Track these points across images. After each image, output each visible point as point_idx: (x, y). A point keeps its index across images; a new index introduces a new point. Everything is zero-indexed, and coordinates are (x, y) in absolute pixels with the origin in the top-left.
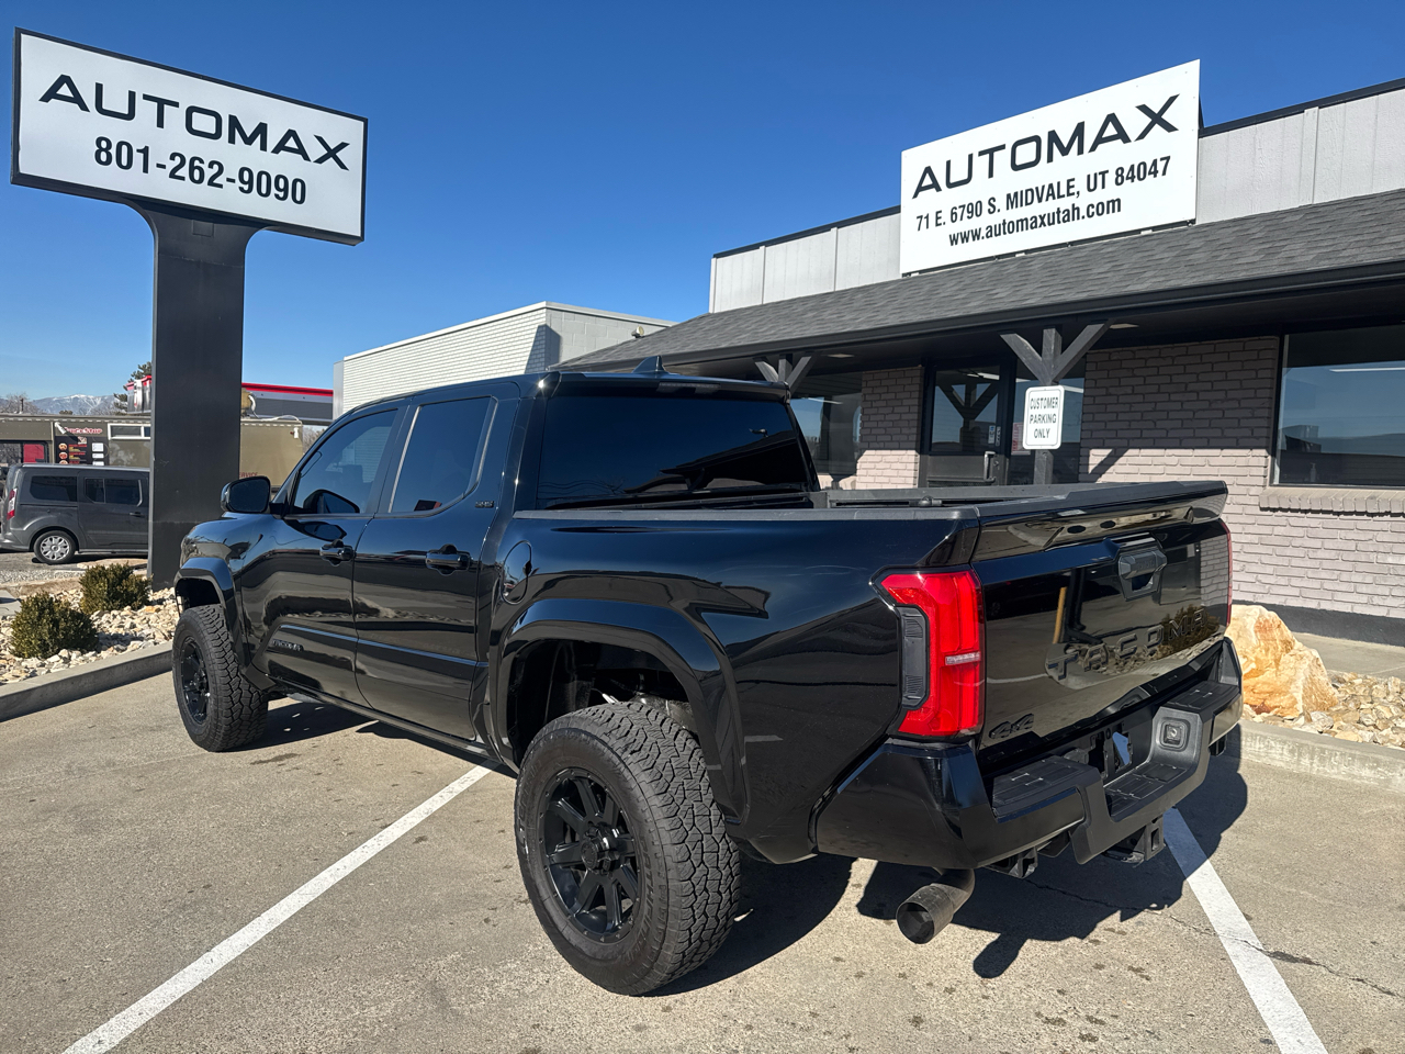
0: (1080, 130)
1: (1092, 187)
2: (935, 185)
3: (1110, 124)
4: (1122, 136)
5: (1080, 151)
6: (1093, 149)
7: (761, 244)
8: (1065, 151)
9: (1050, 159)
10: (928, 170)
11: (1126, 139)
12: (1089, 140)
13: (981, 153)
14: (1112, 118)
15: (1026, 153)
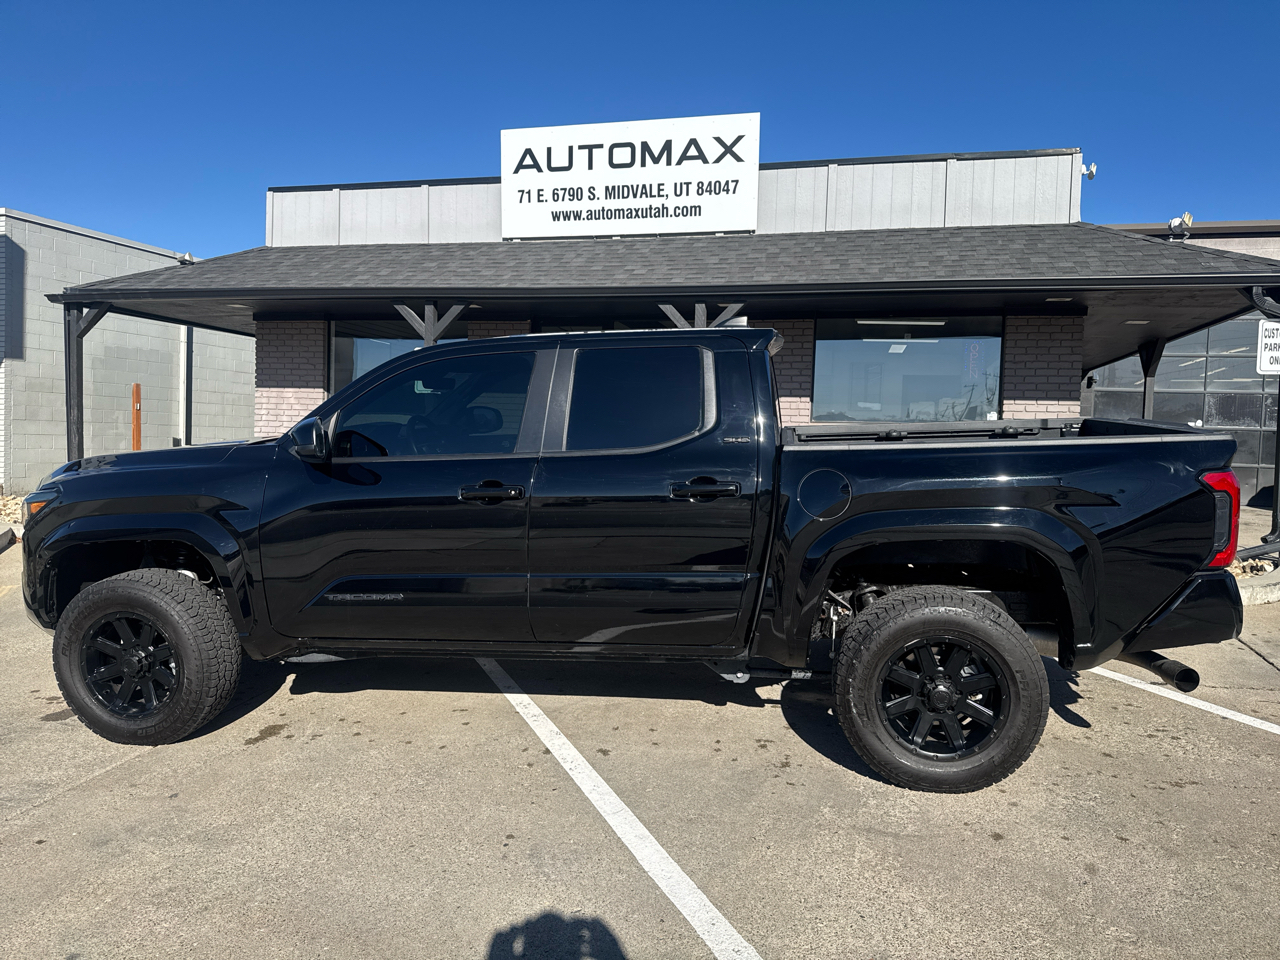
0: (668, 146)
1: (678, 193)
2: (536, 166)
3: (693, 147)
4: (702, 157)
5: (669, 163)
6: (679, 163)
7: (336, 186)
8: (656, 160)
9: (643, 164)
10: (528, 152)
11: (705, 161)
12: (676, 155)
13: (581, 147)
14: (693, 142)
15: (621, 156)
